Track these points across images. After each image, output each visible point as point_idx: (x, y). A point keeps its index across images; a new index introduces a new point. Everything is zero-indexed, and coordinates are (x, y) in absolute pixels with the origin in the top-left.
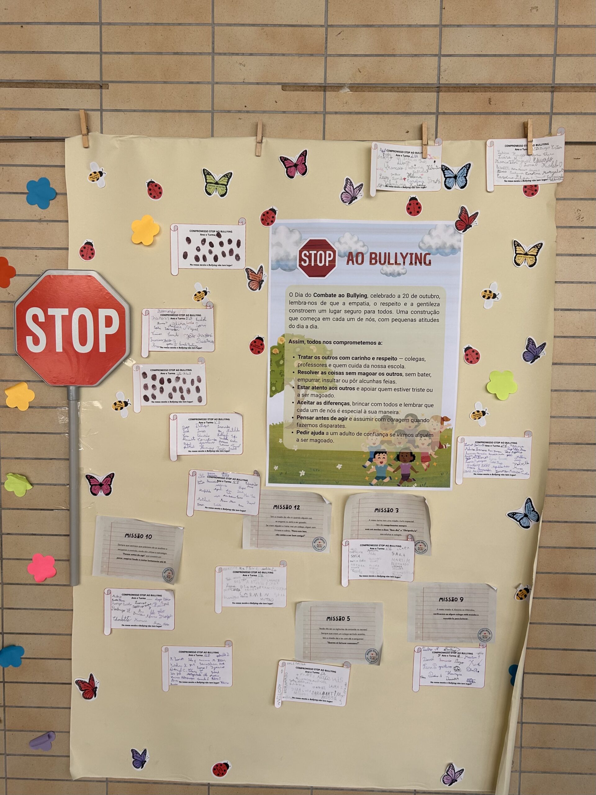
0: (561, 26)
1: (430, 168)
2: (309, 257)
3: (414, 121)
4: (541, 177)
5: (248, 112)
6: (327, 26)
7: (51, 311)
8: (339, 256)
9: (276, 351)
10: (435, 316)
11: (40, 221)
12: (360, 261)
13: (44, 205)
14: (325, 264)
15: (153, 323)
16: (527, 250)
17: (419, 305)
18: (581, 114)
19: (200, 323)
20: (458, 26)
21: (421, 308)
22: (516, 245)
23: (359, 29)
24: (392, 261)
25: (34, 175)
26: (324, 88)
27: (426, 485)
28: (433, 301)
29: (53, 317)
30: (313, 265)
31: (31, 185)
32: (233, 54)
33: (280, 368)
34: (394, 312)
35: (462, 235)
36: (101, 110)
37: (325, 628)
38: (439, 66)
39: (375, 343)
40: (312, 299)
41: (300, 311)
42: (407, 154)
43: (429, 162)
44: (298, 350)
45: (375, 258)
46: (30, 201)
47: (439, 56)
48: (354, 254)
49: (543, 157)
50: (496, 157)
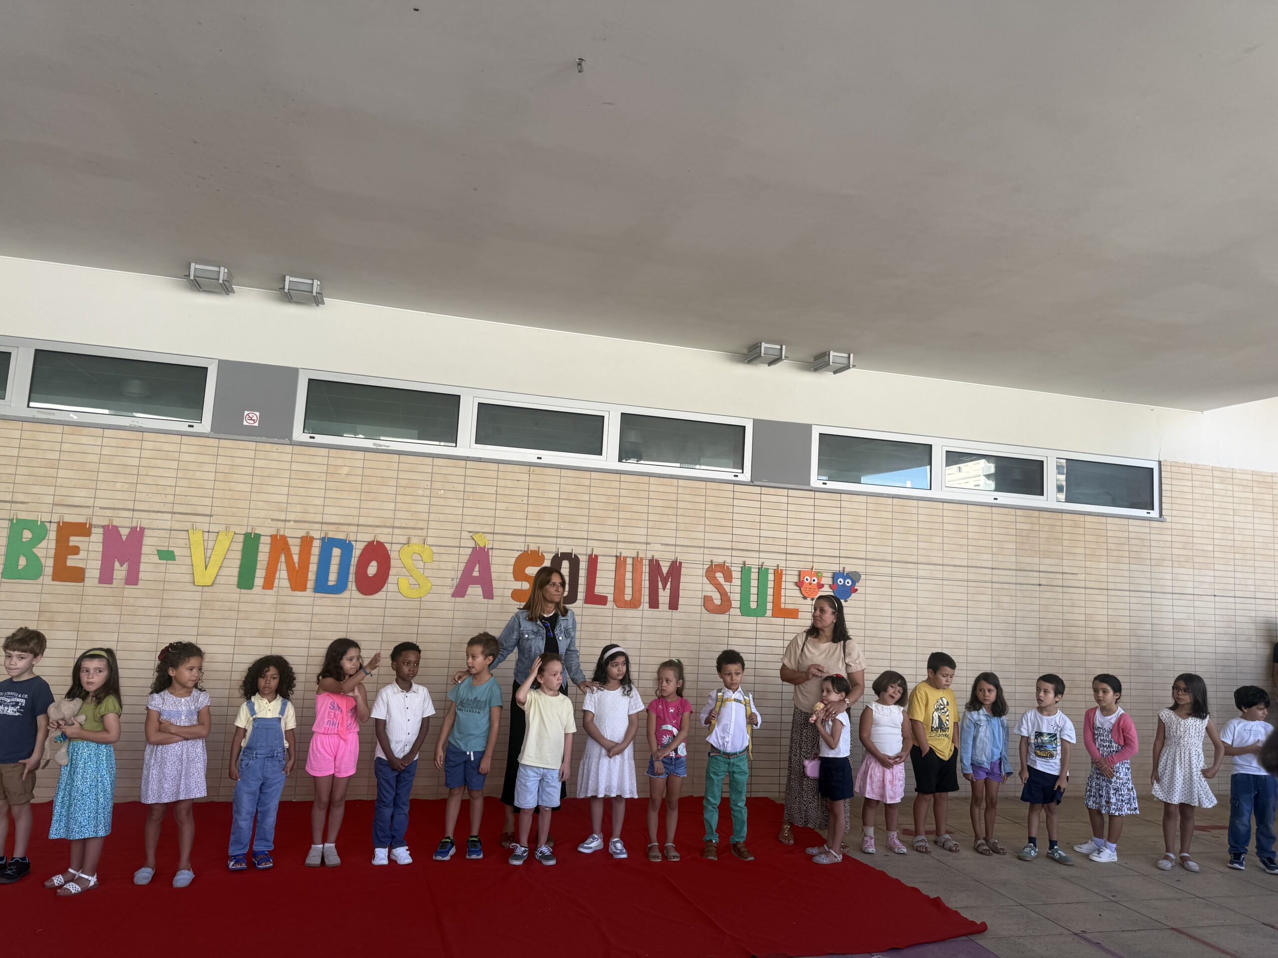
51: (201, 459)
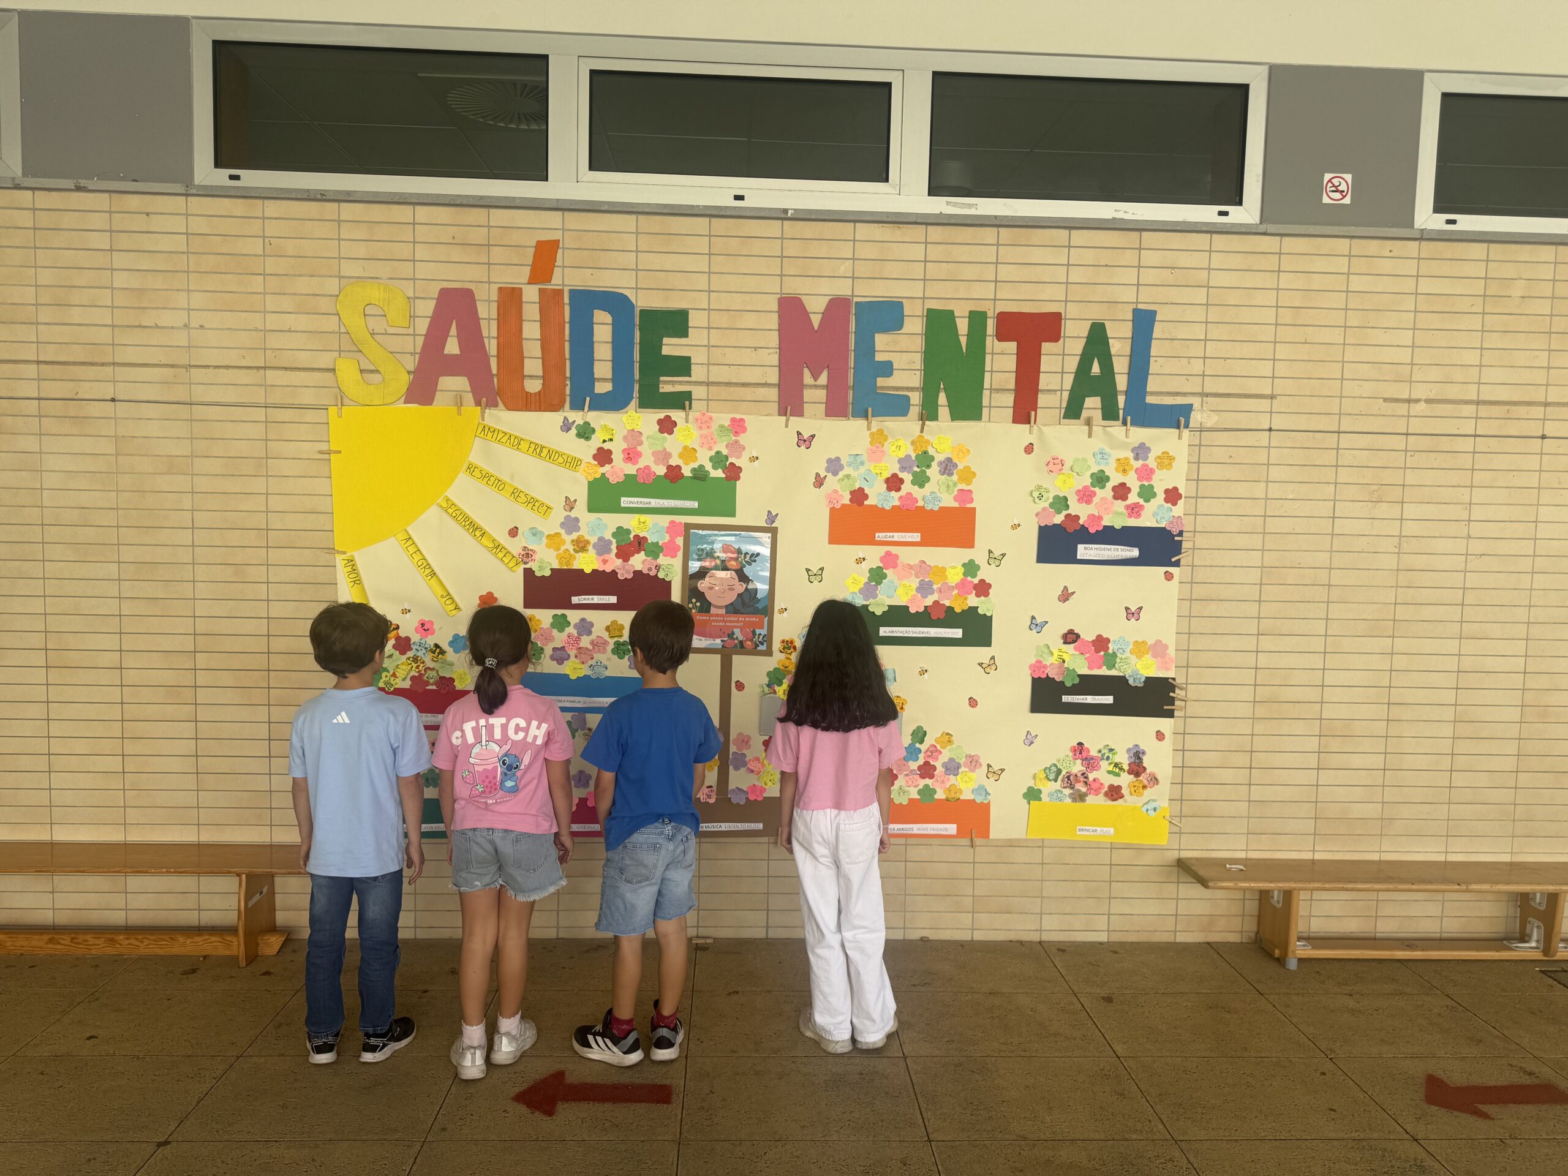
51: (1249, 280)
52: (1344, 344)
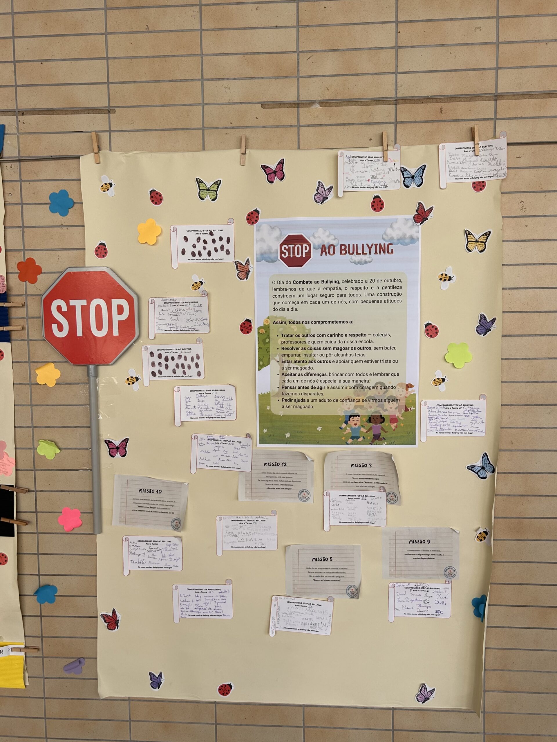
0: (502, 43)
1: (390, 170)
2: (289, 250)
3: (376, 130)
4: (487, 174)
5: (233, 128)
6: (299, 52)
7: (72, 303)
8: (314, 248)
9: (263, 331)
10: (398, 298)
11: (61, 226)
12: (332, 252)
13: (64, 213)
14: (302, 256)
15: (158, 310)
16: (477, 237)
17: (384, 288)
18: (522, 118)
19: (197, 309)
20: (412, 47)
21: (386, 291)
22: (468, 233)
23: (326, 53)
24: (360, 251)
25: (55, 188)
26: (298, 105)
27: (394, 443)
28: (396, 284)
29: (74, 307)
30: (292, 256)
31: (53, 196)
32: (219, 79)
33: (266, 346)
34: (363, 294)
35: (420, 227)
36: (110, 131)
37: (311, 567)
38: (396, 82)
39: (347, 322)
40: (292, 286)
41: (282, 296)
42: (370, 159)
43: (390, 165)
44: (281, 329)
45: (345, 250)
46: (53, 210)
47: (396, 73)
48: (327, 246)
49: (489, 157)
50: (448, 159)
52: (201, 30)
